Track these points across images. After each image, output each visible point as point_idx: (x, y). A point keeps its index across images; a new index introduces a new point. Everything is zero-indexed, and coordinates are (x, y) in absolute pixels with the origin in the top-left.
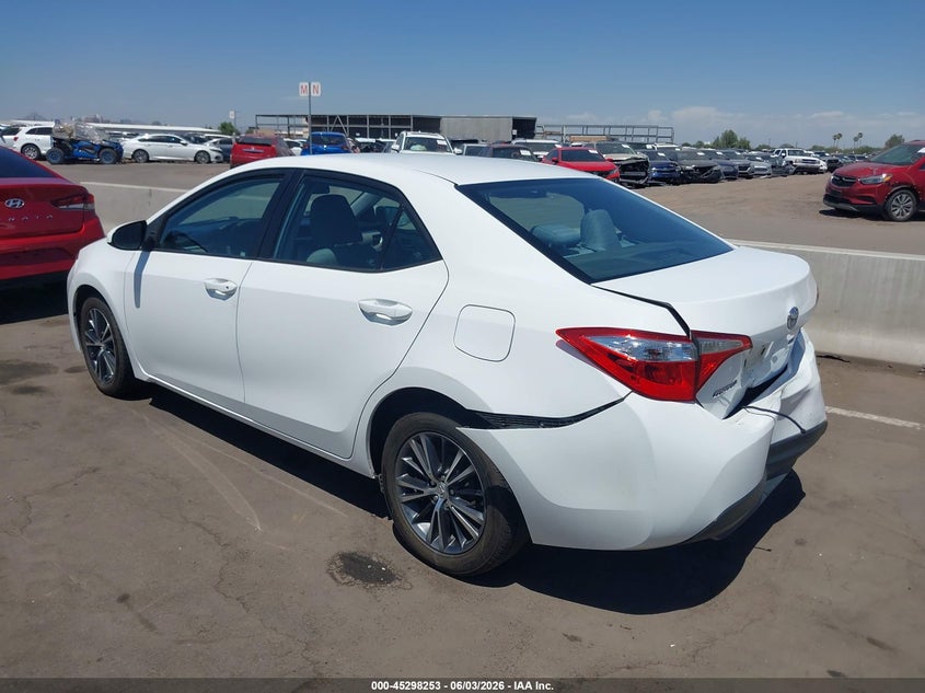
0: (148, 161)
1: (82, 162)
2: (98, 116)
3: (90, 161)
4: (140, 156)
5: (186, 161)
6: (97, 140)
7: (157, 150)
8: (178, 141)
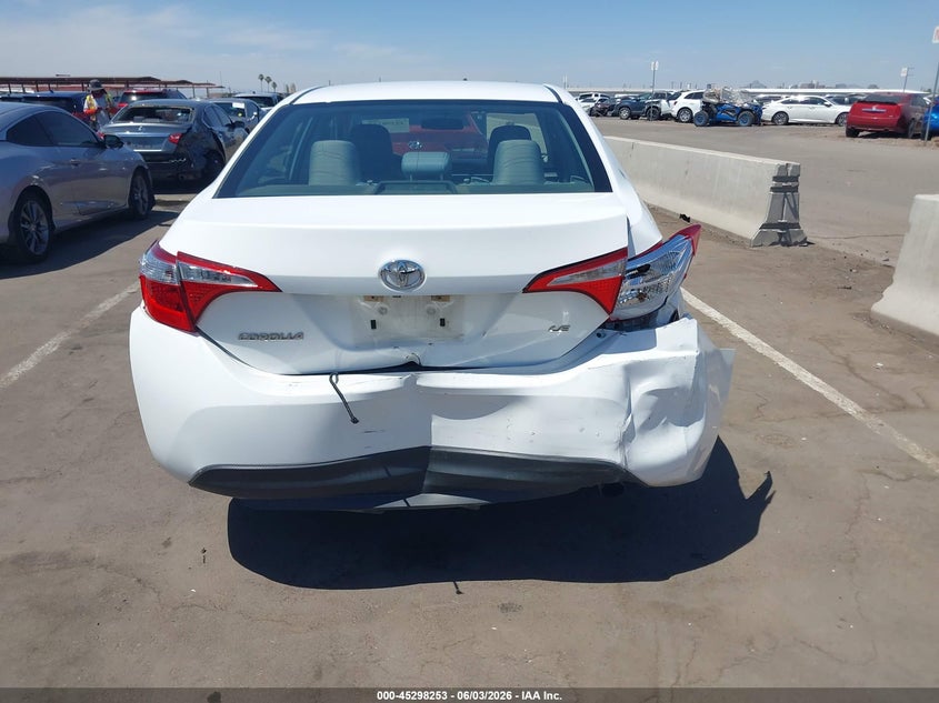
0: (787, 124)
1: (725, 124)
2: (815, 82)
3: (733, 124)
4: (781, 118)
5: (824, 124)
6: (739, 103)
7: (796, 112)
8: (822, 102)
